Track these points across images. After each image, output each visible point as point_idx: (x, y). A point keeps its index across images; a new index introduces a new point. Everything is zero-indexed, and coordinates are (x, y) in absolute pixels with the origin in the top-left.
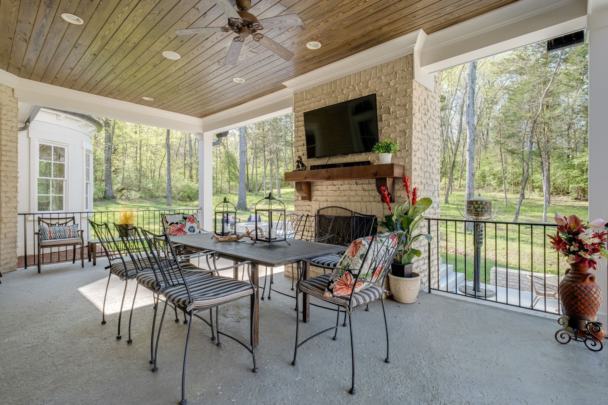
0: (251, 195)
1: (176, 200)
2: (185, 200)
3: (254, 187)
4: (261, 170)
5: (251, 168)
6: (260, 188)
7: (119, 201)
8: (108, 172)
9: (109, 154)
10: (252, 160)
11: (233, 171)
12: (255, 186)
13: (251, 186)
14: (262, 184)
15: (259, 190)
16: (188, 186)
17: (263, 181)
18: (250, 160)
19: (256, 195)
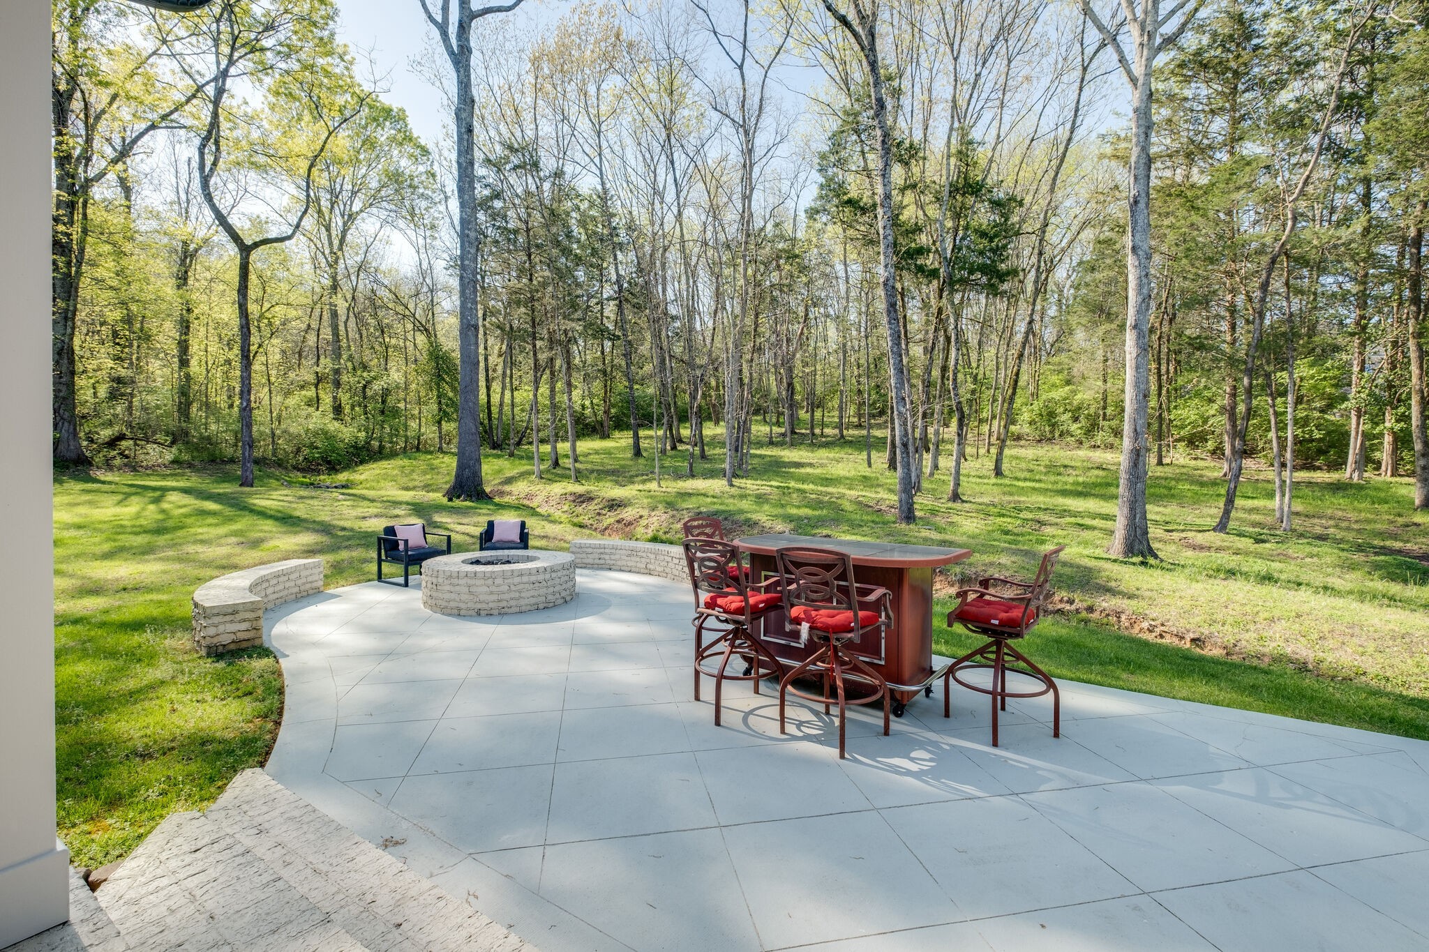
0: (498, 457)
1: (286, 468)
2: (313, 470)
3: (507, 437)
4: (524, 395)
5: (499, 390)
6: (521, 439)
7: (101, 475)
8: (64, 388)
9: (64, 335)
10: (500, 369)
11: (451, 394)
12: (508, 432)
13: (498, 435)
14: (527, 428)
15: (519, 444)
16: (325, 433)
17: (529, 422)
18: (495, 371)
19: (512, 455)
